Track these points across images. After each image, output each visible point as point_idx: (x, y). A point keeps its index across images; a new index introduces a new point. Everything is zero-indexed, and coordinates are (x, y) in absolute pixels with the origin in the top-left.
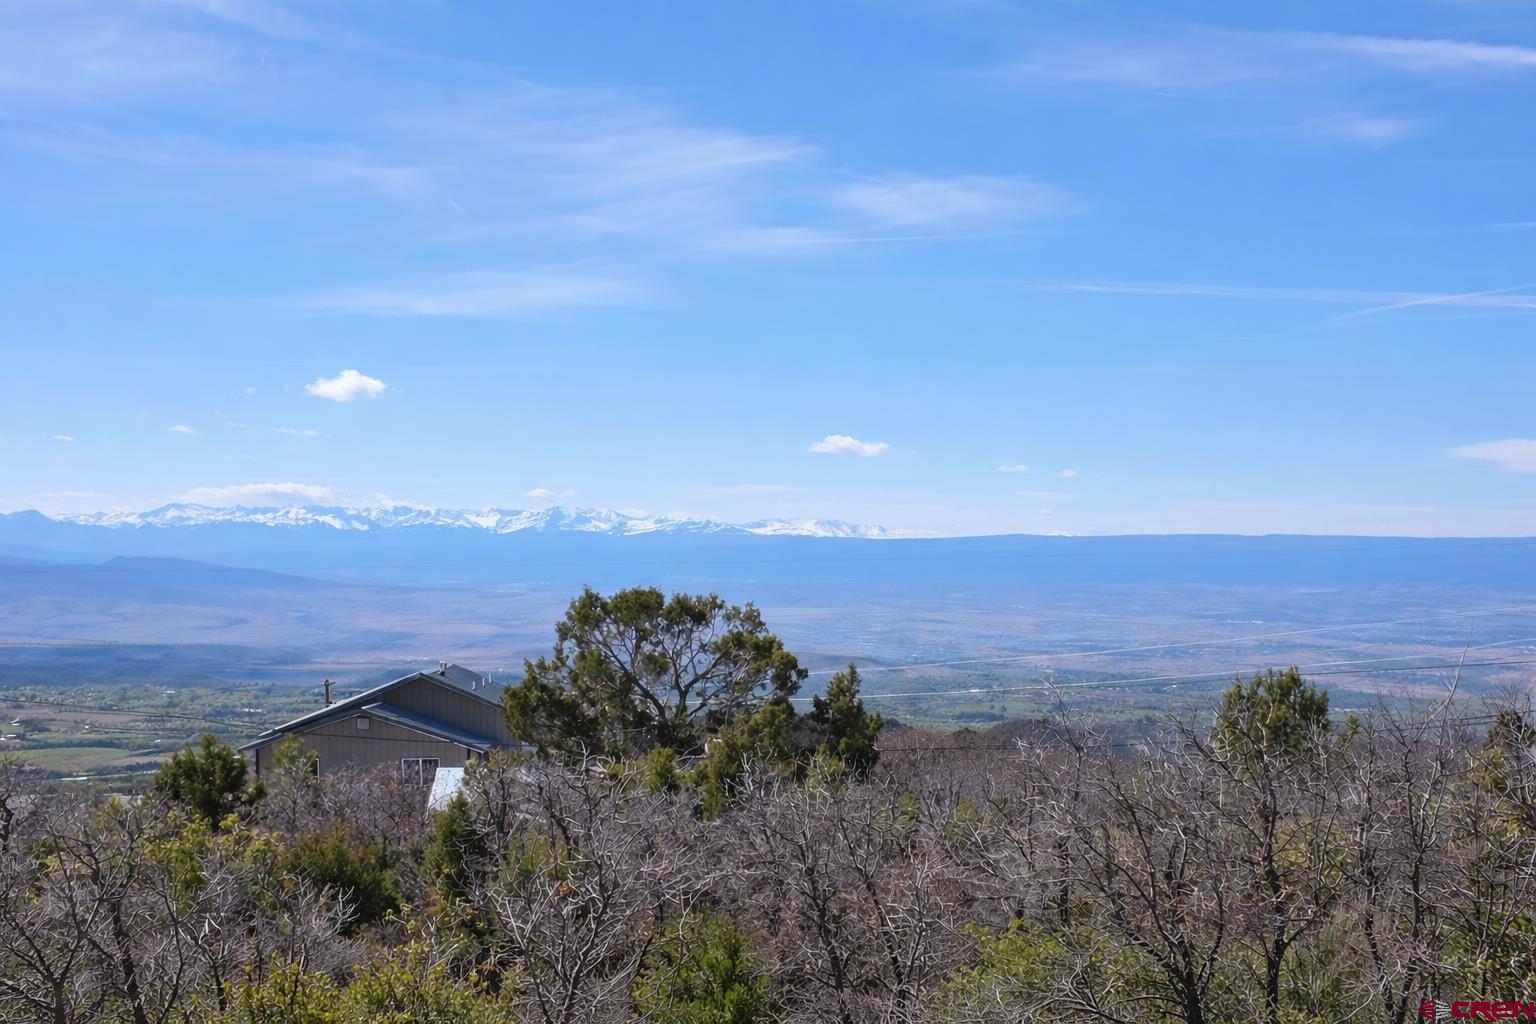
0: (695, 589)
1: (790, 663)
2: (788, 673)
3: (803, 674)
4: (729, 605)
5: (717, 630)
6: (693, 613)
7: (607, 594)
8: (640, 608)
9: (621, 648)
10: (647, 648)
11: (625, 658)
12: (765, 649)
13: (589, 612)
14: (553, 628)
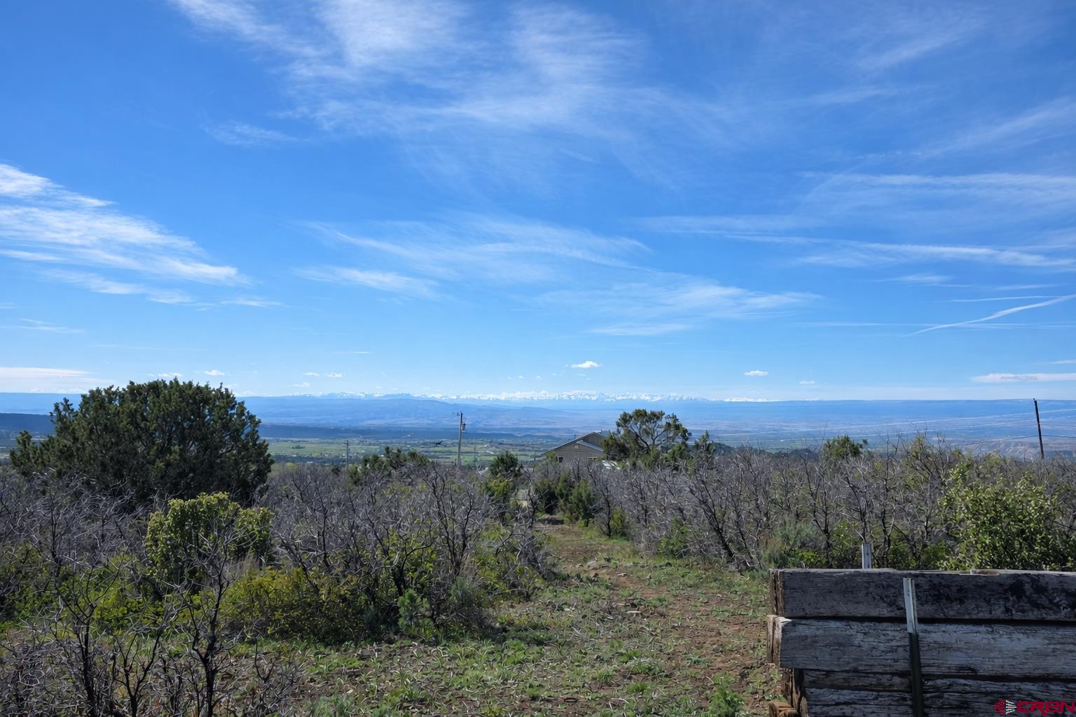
0: (657, 410)
1: (685, 431)
2: (685, 434)
3: (690, 434)
4: (667, 414)
5: (663, 422)
6: (656, 416)
7: (630, 412)
8: (641, 415)
9: (636, 428)
10: (644, 427)
11: (637, 431)
12: (677, 427)
13: (625, 419)
14: (615, 423)
